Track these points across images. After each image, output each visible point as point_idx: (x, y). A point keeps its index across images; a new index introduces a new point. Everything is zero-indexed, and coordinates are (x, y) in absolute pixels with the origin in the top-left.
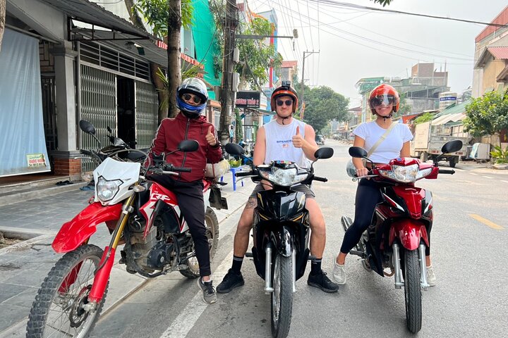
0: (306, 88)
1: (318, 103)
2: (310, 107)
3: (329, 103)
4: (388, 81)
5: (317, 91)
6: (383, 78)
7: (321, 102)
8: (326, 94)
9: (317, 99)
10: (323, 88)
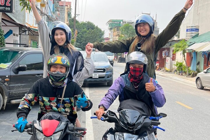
0: (77, 22)
1: (86, 32)
2: (81, 35)
3: (94, 32)
4: (126, 22)
5: (84, 24)
6: (123, 20)
7: (88, 31)
8: (90, 26)
9: (85, 29)
10: (89, 23)
